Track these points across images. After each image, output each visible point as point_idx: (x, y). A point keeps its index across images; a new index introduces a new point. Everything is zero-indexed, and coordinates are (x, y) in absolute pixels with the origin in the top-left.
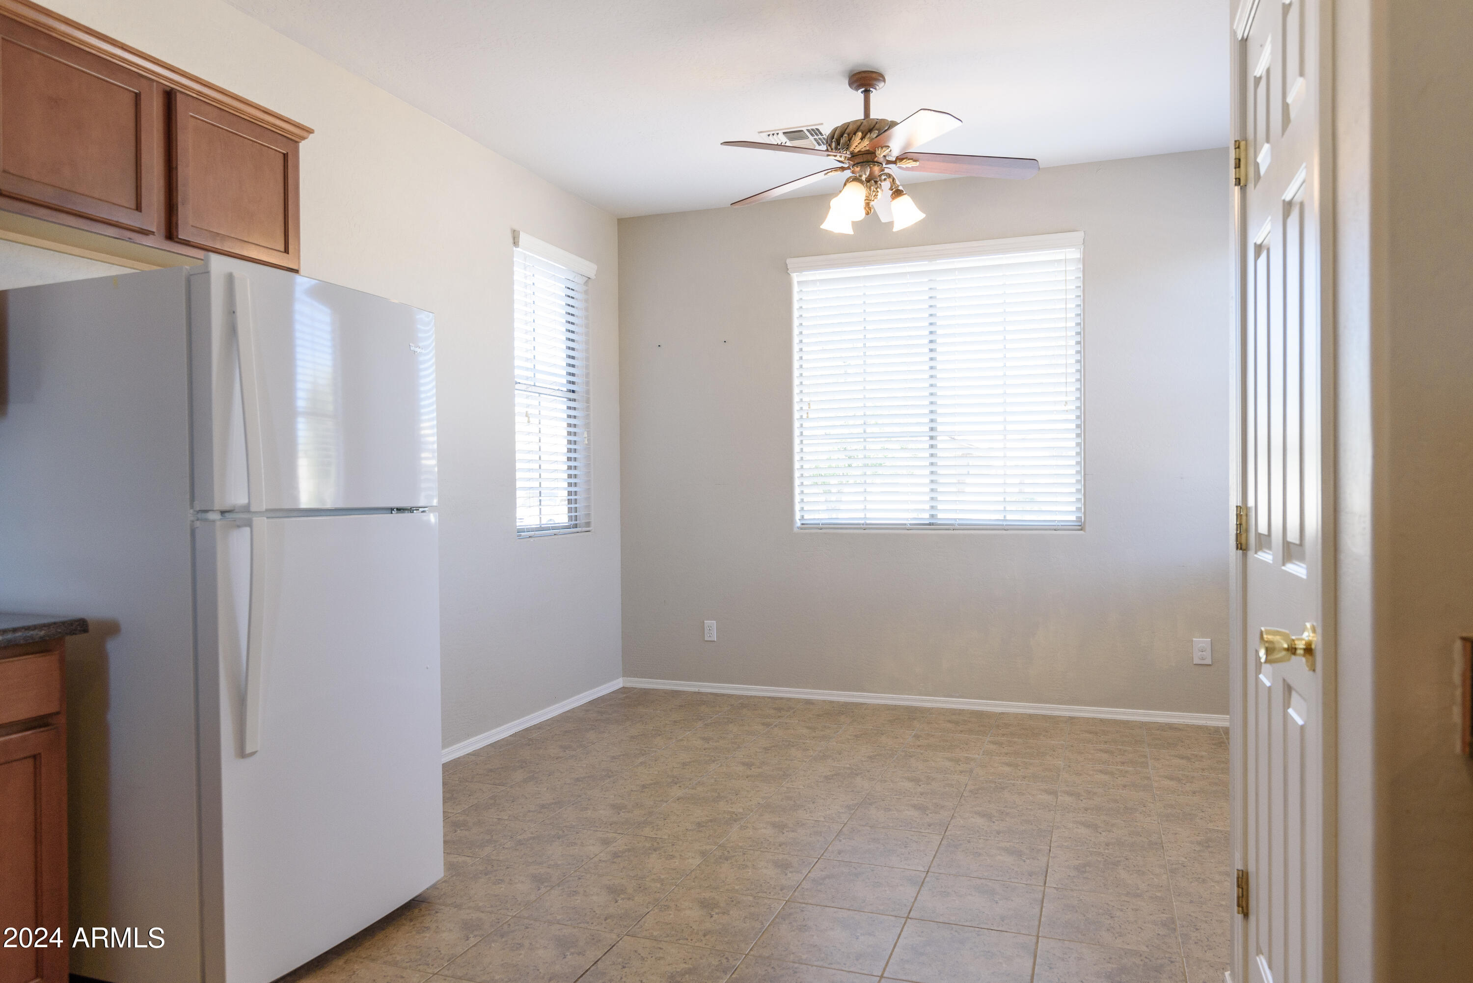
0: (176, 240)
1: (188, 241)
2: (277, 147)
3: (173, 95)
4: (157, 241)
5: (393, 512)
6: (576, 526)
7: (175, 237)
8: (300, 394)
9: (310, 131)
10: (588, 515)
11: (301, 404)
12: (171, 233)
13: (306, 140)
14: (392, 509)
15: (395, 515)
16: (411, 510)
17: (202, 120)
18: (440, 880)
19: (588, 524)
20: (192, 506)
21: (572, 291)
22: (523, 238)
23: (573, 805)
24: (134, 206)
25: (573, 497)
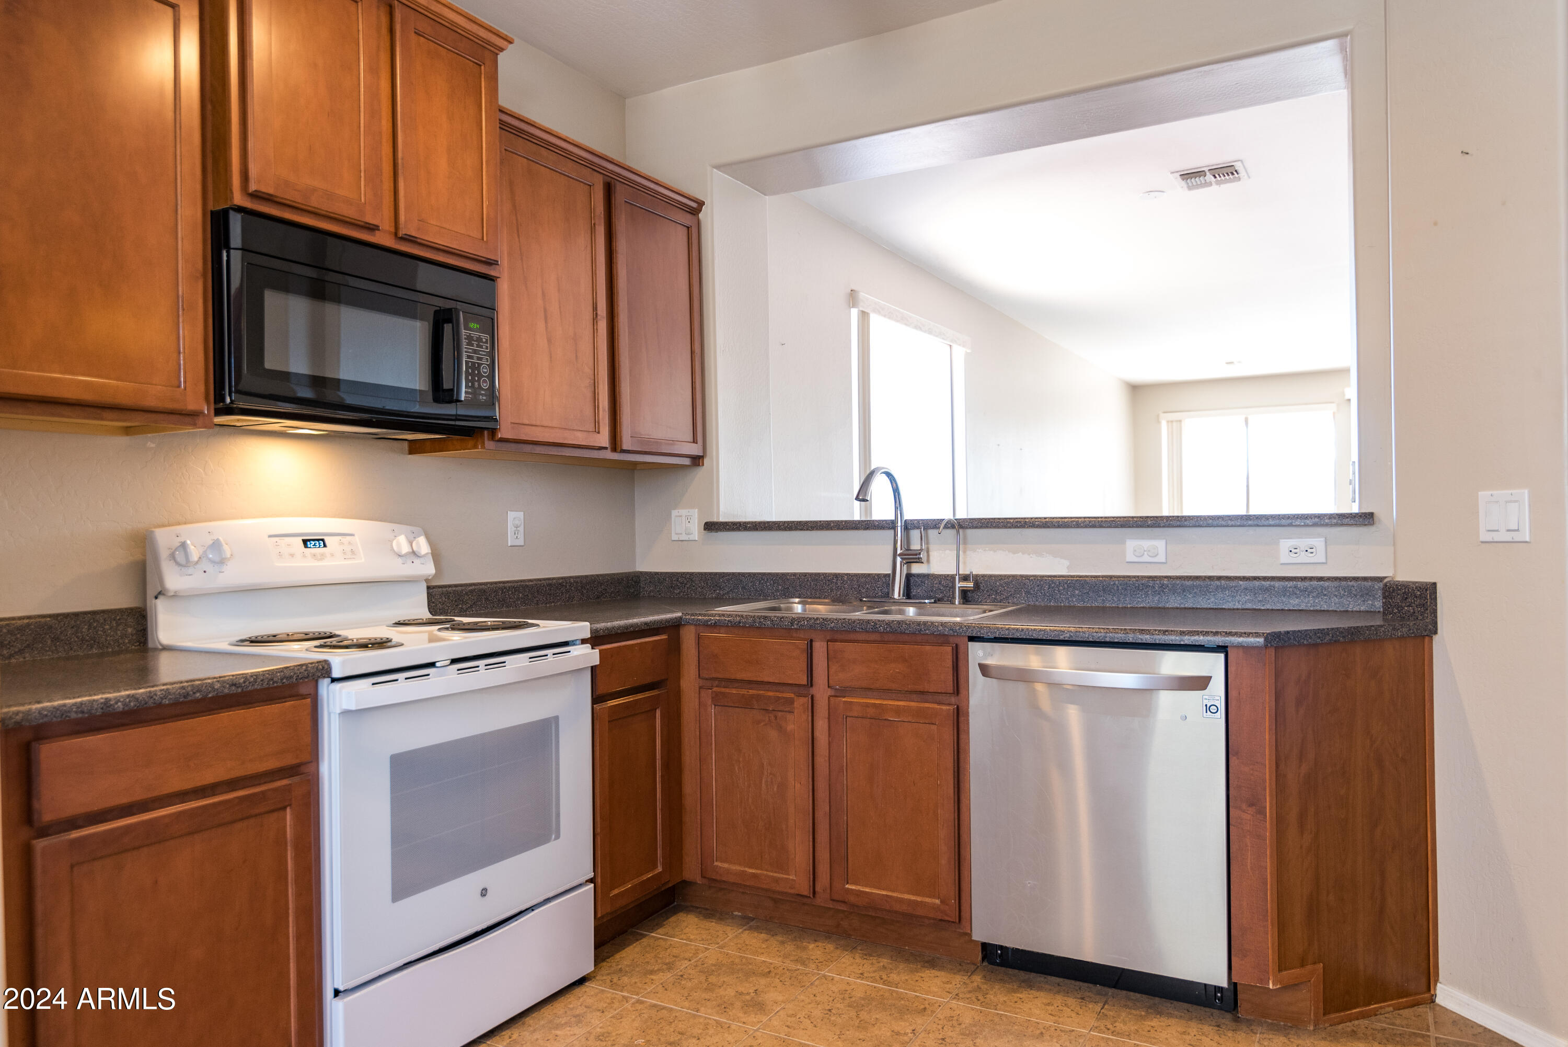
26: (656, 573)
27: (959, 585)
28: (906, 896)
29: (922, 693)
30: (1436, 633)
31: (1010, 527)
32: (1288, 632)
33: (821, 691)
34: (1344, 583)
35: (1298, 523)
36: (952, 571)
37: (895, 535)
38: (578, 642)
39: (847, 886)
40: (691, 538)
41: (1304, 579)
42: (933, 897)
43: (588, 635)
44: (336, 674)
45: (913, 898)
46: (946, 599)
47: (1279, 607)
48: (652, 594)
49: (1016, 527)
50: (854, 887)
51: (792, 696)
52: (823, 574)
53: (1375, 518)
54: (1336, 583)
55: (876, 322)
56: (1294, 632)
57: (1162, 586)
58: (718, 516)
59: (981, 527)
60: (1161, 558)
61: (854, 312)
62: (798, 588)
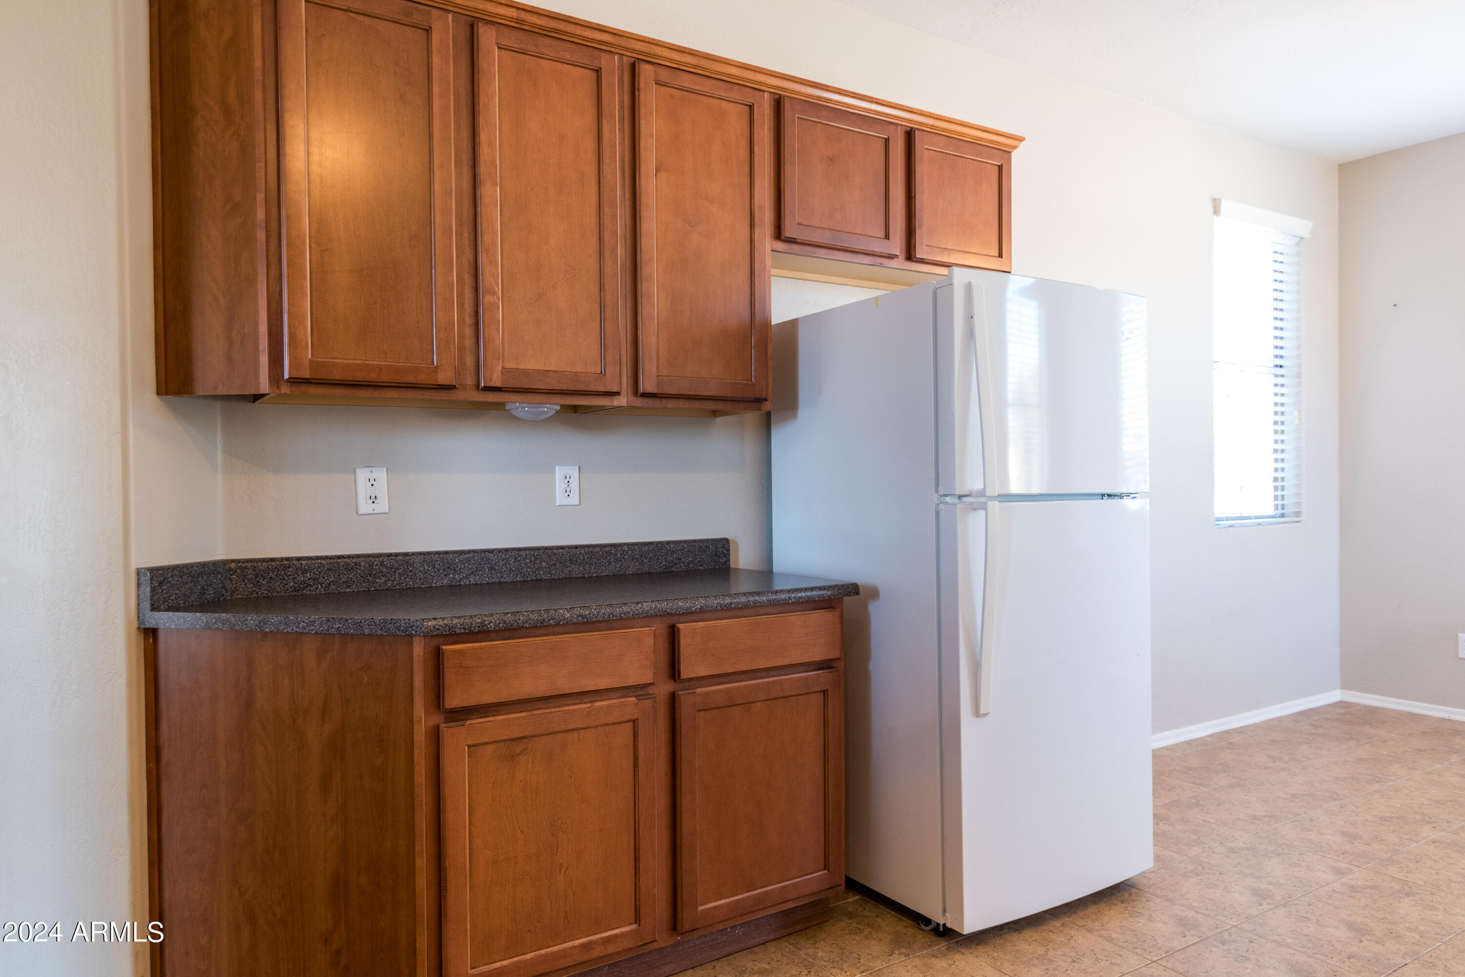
0: (914, 259)
1: (923, 259)
2: (994, 161)
3: (913, 134)
4: (900, 263)
5: (1104, 498)
6: (1283, 515)
7: (913, 256)
8: (1010, 387)
9: (1021, 139)
10: (1298, 504)
11: (1010, 396)
12: (910, 256)
13: (1017, 149)
14: (1103, 495)
15: (1107, 501)
16: (1121, 496)
17: (935, 151)
18: (1148, 870)
19: (1298, 514)
20: (937, 491)
21: (1281, 255)
22: (1225, 205)
23: (1291, 822)
24: (883, 236)
25: (1279, 484)
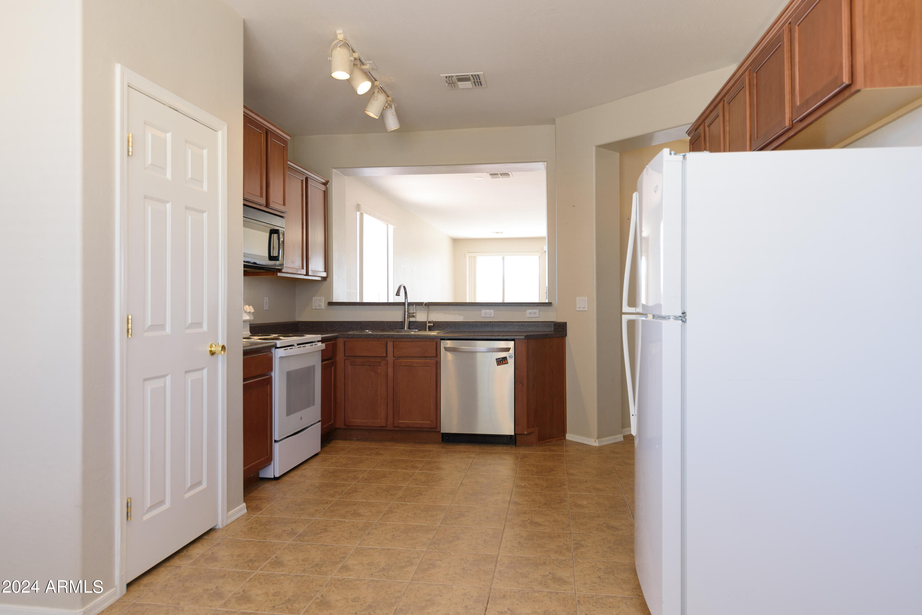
26: (306, 322)
27: (428, 324)
28: (420, 422)
29: (426, 357)
30: (566, 336)
31: (445, 305)
32: (530, 335)
33: (390, 358)
34: (544, 323)
35: (532, 305)
36: (426, 320)
37: (405, 307)
38: (317, 342)
39: (399, 421)
40: (321, 308)
41: (533, 322)
42: (428, 421)
43: (320, 339)
44: (278, 346)
45: (422, 422)
46: (422, 329)
47: (526, 330)
48: (304, 330)
49: (447, 305)
50: (401, 421)
51: (380, 360)
52: (376, 321)
53: (552, 304)
54: (542, 323)
55: (365, 216)
56: (532, 335)
57: (493, 325)
58: (333, 300)
59: (435, 305)
60: (492, 316)
61: (358, 213)
62: (366, 326)
